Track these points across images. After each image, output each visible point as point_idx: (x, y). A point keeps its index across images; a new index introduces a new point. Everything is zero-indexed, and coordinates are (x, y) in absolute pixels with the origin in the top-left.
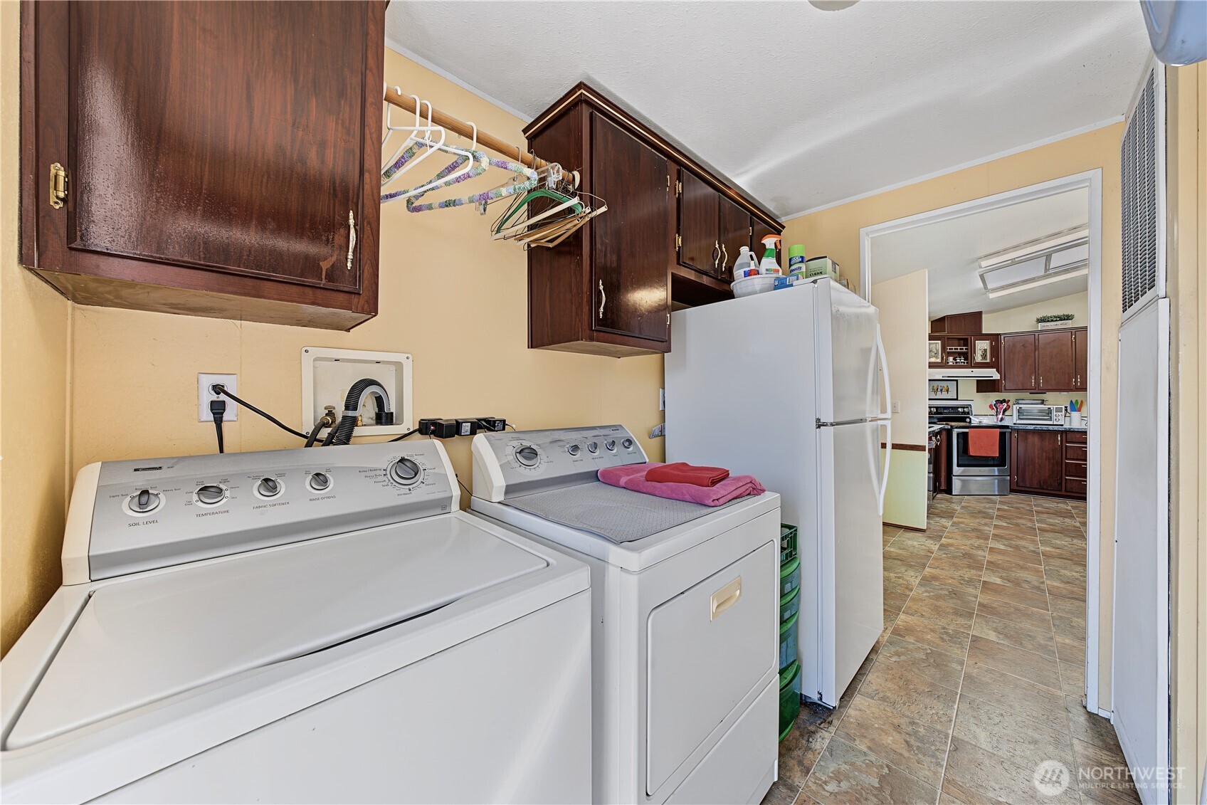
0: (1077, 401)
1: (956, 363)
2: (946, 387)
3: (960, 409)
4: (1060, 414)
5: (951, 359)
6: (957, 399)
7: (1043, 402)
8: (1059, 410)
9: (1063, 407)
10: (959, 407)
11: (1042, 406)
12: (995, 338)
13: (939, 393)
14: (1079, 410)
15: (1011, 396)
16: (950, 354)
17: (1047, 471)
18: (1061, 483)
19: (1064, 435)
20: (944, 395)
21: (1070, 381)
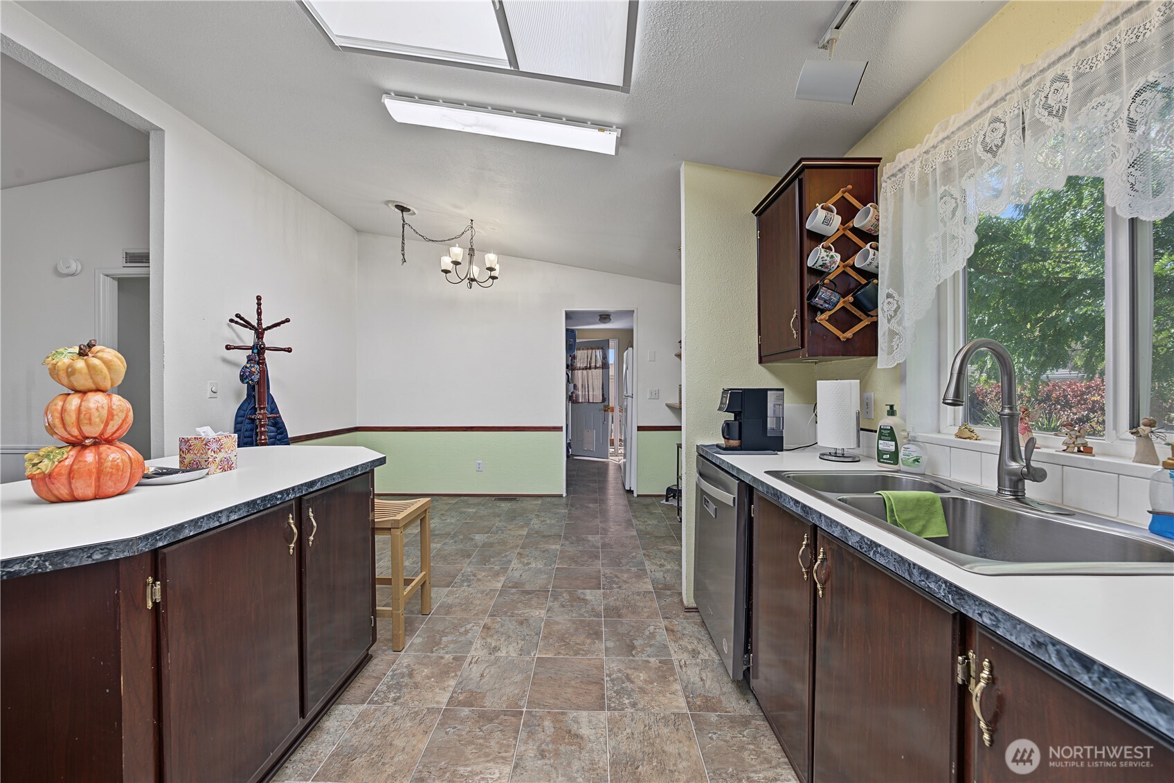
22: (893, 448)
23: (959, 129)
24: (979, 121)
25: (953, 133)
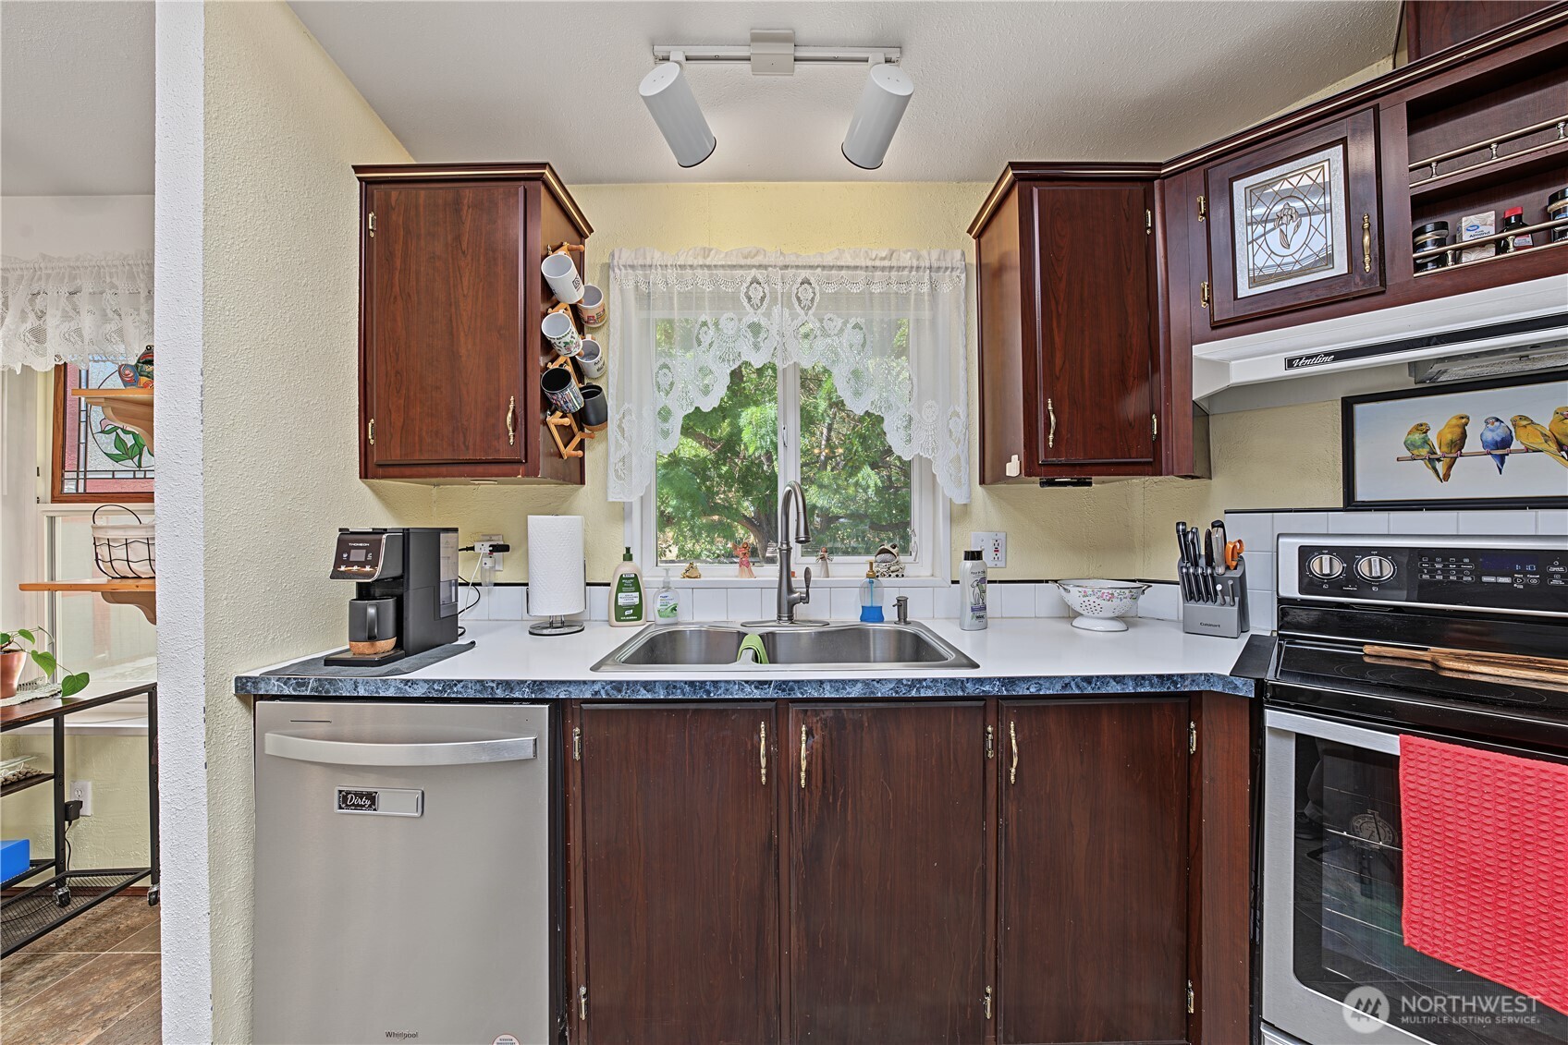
1: (1542, 236)
22: (637, 601)
23: (723, 266)
24: (741, 272)
25: (715, 266)
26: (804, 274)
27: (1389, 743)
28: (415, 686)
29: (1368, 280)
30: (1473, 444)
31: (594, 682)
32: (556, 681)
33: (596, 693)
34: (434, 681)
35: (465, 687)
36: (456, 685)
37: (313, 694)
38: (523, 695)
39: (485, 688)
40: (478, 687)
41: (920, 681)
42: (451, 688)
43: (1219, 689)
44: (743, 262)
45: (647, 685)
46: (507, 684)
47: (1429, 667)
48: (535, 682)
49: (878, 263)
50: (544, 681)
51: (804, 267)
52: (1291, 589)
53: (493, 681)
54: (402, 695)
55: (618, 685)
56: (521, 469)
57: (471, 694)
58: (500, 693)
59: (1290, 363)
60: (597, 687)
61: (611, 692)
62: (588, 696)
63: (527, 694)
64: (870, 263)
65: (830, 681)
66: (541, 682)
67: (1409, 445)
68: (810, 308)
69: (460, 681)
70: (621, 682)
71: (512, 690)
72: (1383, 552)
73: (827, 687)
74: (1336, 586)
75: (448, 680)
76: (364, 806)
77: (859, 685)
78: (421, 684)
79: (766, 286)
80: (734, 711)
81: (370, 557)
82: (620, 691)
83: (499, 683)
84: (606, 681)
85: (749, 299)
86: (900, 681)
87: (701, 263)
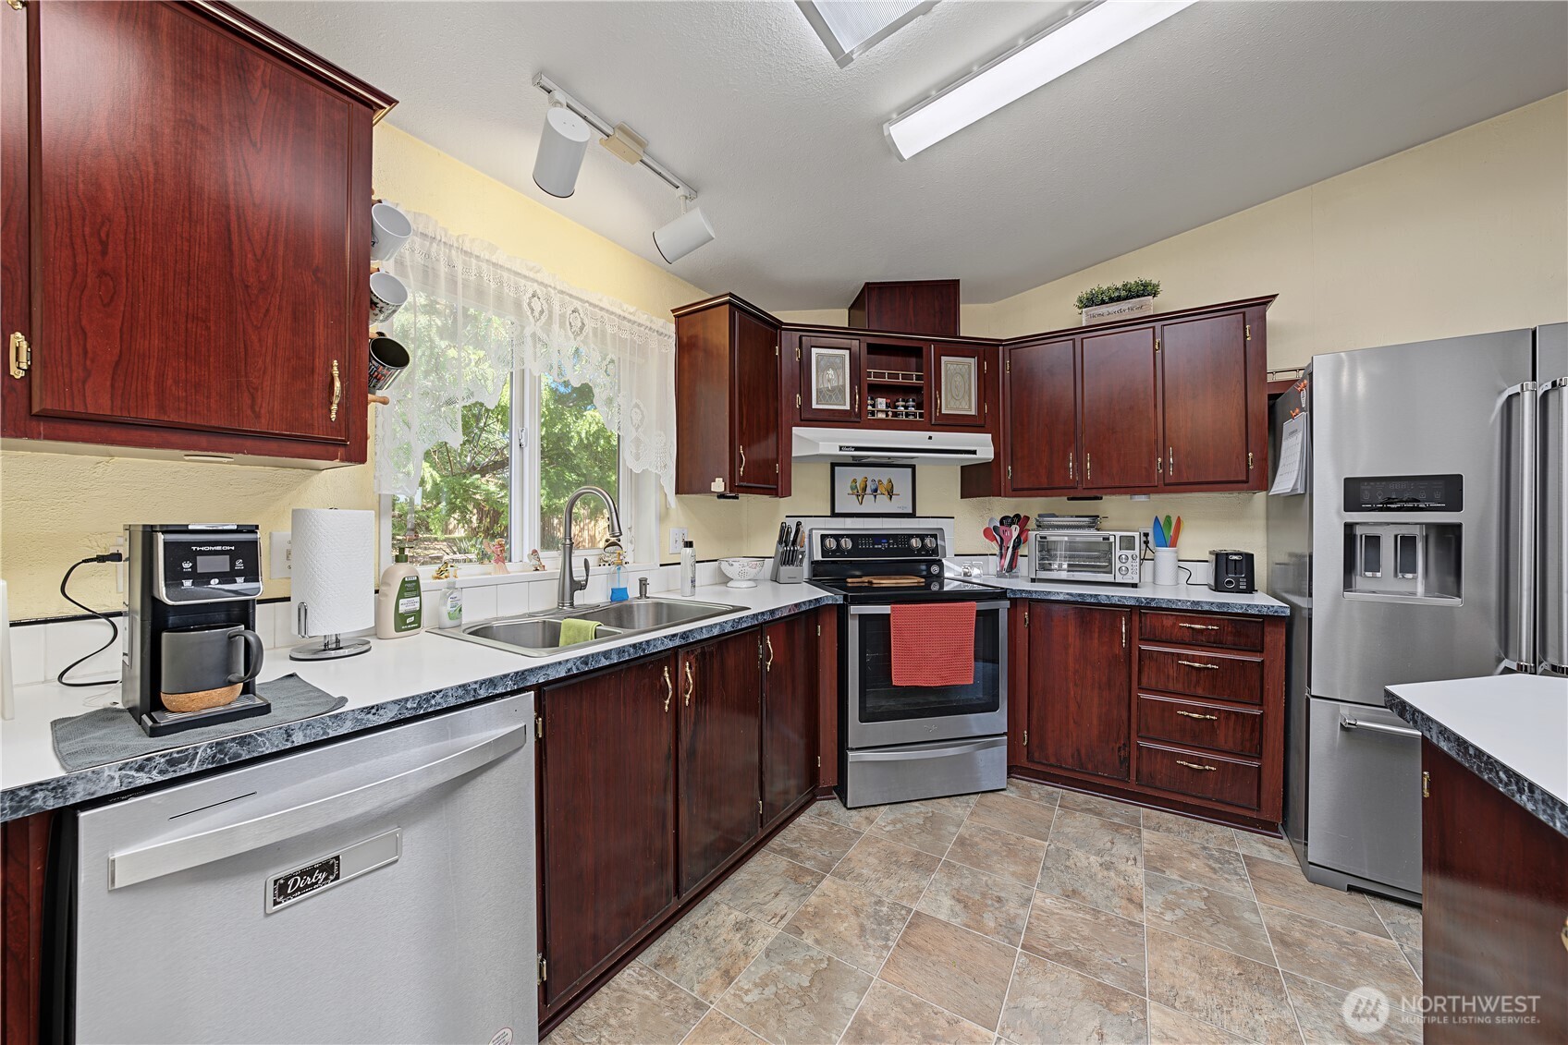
0: (1168, 518)
1: (895, 414)
2: (885, 482)
3: (915, 543)
4: (1129, 553)
5: (882, 403)
6: (912, 515)
7: (1094, 521)
8: (1128, 543)
9: (1136, 535)
10: (912, 536)
11: (1093, 532)
12: (985, 350)
13: (869, 498)
14: (1173, 544)
15: (1032, 506)
16: (876, 390)
17: (1095, 722)
18: (1128, 758)
19: (1136, 618)
20: (883, 505)
21: (1152, 462)
26: (577, 304)
27: (885, 609)
28: (381, 712)
29: (856, 415)
30: (868, 491)
31: (567, 661)
32: (536, 668)
33: (569, 670)
34: (406, 700)
35: (446, 696)
36: (434, 697)
37: (205, 767)
38: (506, 688)
39: (467, 692)
40: (460, 692)
41: (742, 618)
42: (428, 701)
43: (830, 602)
44: (527, 273)
45: (606, 654)
46: (491, 682)
47: (866, 584)
48: (517, 673)
49: (627, 315)
50: (526, 671)
51: (577, 298)
52: (818, 556)
53: (476, 683)
54: (362, 727)
55: (585, 660)
56: (341, 452)
57: (452, 702)
58: (483, 693)
59: (841, 448)
60: (569, 665)
61: (581, 666)
62: (563, 674)
63: (510, 686)
64: (622, 313)
65: (706, 627)
66: (523, 672)
67: (852, 489)
68: (578, 335)
69: (437, 692)
70: (587, 656)
71: (495, 686)
72: (848, 536)
73: (704, 630)
74: (834, 553)
75: (425, 694)
76: (316, 883)
77: (718, 627)
78: (389, 706)
79: (544, 302)
80: (651, 663)
81: (239, 565)
82: (587, 664)
83: (482, 683)
84: (576, 658)
85: (532, 310)
86: (734, 620)
87: (487, 257)
